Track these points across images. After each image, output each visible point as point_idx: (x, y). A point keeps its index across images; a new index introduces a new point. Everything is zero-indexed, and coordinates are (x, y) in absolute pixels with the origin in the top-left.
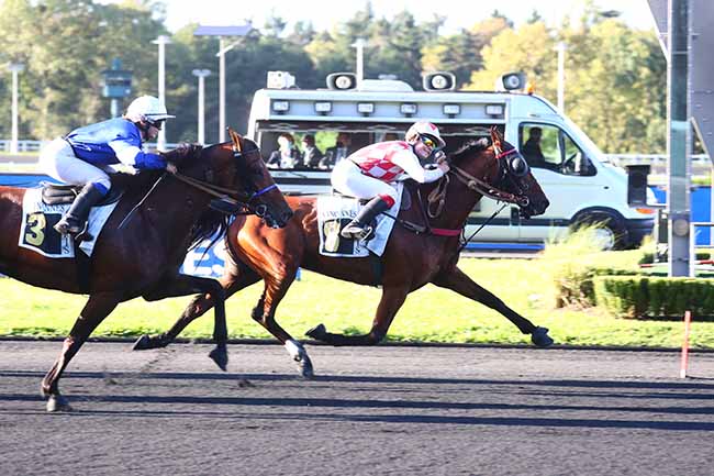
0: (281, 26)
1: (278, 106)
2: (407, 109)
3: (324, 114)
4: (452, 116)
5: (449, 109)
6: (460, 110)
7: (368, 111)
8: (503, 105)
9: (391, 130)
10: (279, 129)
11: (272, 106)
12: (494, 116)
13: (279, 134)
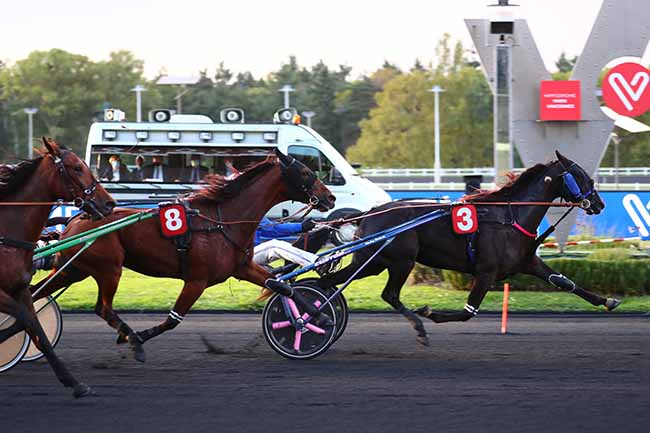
0: (228, 76)
1: (108, 135)
2: (205, 136)
3: (143, 140)
4: (238, 141)
5: (237, 136)
6: (244, 137)
7: (175, 137)
8: (276, 133)
9: (193, 152)
10: (109, 151)
11: (103, 134)
12: (270, 141)
13: (110, 156)
